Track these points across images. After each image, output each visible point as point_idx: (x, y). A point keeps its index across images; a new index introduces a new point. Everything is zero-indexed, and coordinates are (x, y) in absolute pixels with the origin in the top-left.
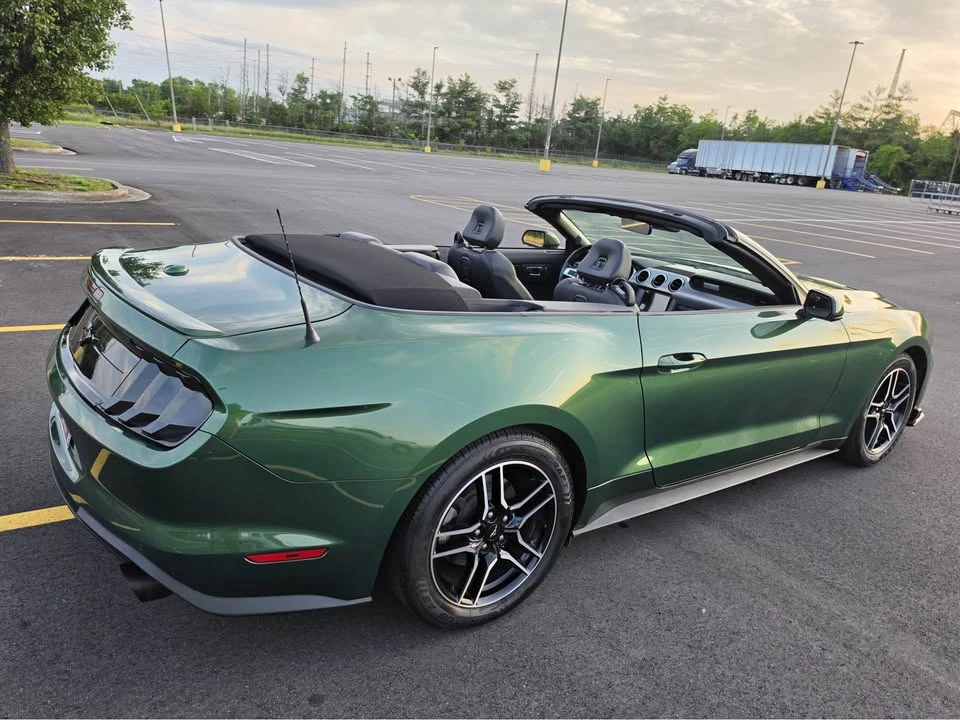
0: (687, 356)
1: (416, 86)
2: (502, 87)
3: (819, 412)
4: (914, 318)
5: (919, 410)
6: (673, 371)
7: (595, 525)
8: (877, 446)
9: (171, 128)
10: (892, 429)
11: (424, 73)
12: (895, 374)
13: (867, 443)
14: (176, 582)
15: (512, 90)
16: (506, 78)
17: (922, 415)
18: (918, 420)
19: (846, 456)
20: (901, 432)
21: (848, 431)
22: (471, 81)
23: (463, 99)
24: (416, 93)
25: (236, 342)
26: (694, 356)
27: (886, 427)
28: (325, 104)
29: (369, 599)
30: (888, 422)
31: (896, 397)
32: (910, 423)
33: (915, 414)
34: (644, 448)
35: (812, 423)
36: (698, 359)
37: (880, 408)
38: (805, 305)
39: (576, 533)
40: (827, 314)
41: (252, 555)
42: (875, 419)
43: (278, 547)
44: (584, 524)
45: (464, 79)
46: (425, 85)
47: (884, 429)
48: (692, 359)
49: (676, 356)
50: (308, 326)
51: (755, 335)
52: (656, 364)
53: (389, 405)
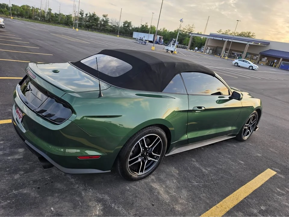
0: (200, 108)
1: (81, 14)
2: (104, 16)
3: (232, 126)
4: (259, 101)
5: (258, 127)
6: (196, 112)
7: (171, 153)
8: (246, 136)
9: (10, 18)
10: (250, 131)
11: (83, 11)
12: (252, 116)
13: (244, 135)
14: (56, 164)
15: (107, 17)
16: (105, 14)
17: (258, 128)
18: (257, 130)
19: (238, 138)
20: (252, 132)
21: (239, 131)
22: (95, 14)
23: (93, 18)
24: (81, 16)
25: (79, 94)
26: (202, 107)
27: (249, 131)
28: (56, 16)
29: (110, 171)
30: (249, 129)
31: (252, 122)
32: (255, 130)
33: (256, 128)
34: (186, 133)
35: (230, 128)
36: (203, 108)
37: (248, 126)
38: (232, 95)
39: (166, 155)
40: (238, 98)
41: (79, 157)
42: (246, 129)
43: (86, 155)
44: (169, 153)
45: (94, 13)
46: (83, 13)
47: (248, 131)
48: (202, 108)
49: (198, 107)
50: (100, 92)
51: (217, 103)
52: (192, 109)
53: (121, 116)
